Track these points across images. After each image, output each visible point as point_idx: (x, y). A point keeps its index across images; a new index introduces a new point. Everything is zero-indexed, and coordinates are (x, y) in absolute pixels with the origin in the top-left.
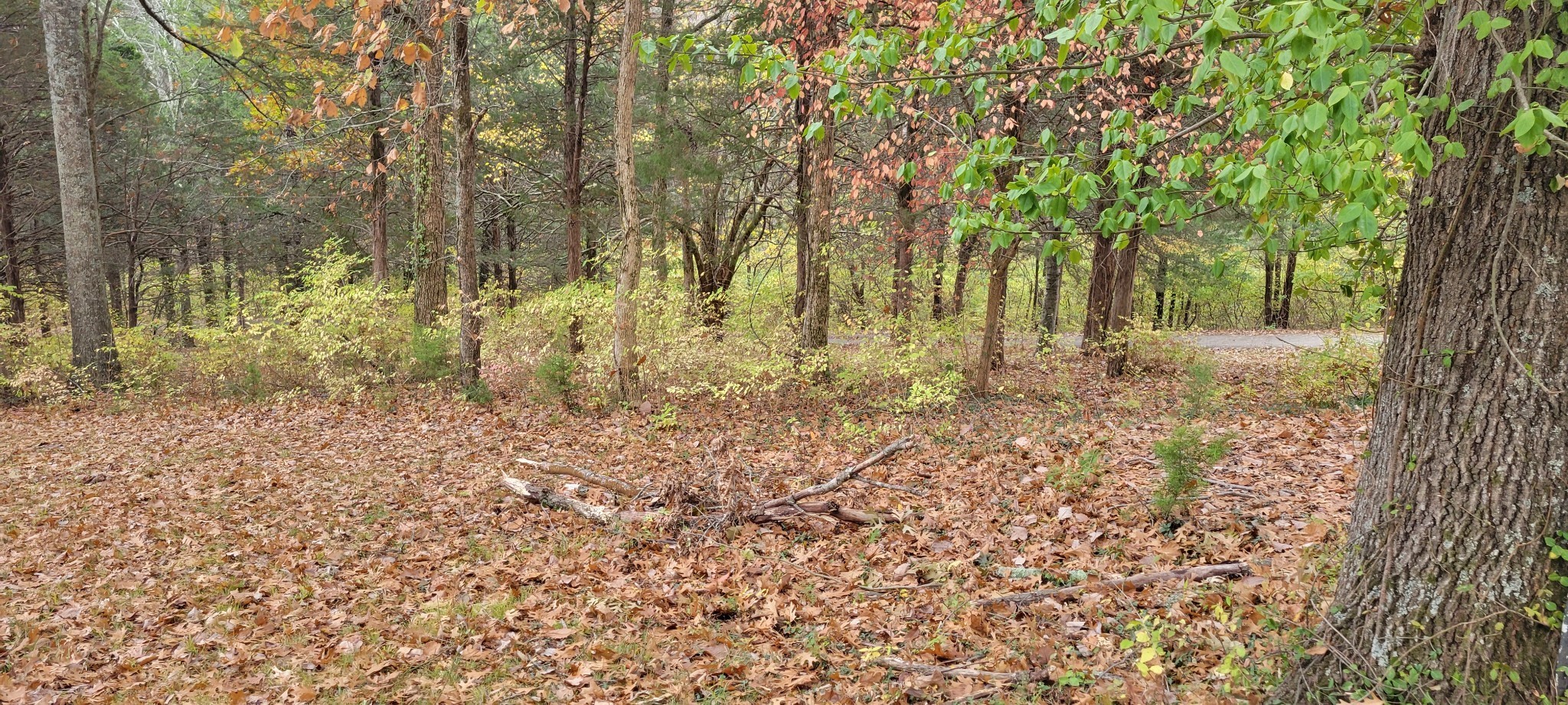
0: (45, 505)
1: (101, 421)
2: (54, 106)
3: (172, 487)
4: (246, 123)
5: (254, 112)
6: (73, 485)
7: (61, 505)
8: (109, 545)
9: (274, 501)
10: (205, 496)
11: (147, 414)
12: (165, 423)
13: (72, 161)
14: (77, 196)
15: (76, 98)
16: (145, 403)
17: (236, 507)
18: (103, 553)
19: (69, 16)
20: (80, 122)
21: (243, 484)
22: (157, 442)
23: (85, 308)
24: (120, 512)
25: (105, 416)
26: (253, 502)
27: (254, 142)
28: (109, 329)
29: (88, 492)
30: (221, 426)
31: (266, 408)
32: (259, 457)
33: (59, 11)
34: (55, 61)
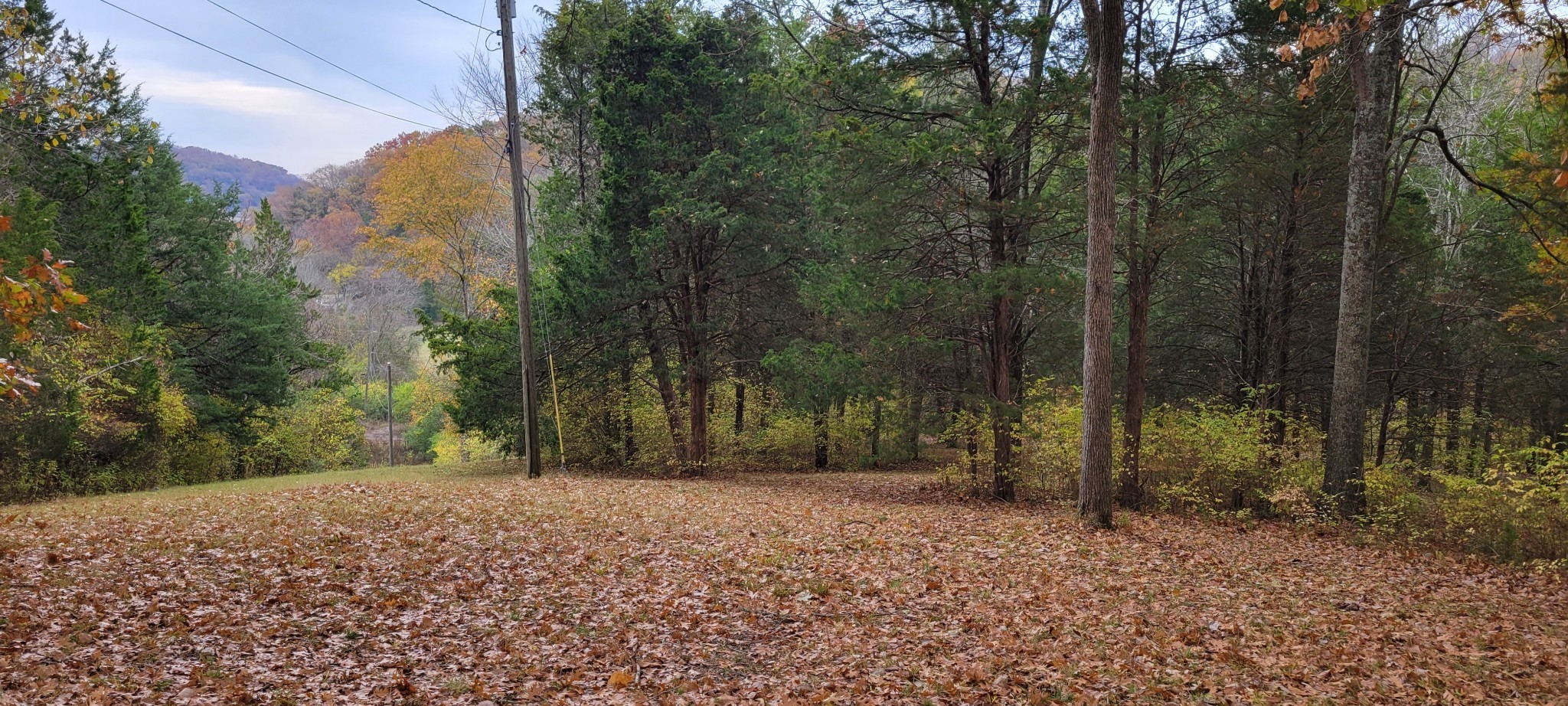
0: (1307, 619)
1: (1345, 550)
2: (1347, 251)
3: (1426, 635)
4: (1530, 266)
5: (1543, 254)
6: (1329, 607)
7: (1321, 623)
8: (1369, 677)
9: (1544, 682)
10: (1463, 654)
11: (1390, 553)
12: (1409, 565)
13: (1353, 302)
14: (1352, 334)
15: (1367, 244)
16: (1388, 541)
17: (1499, 676)
18: (1364, 683)
19: (1374, 168)
20: (1367, 265)
21: (1504, 653)
22: (1405, 584)
23: (1341, 439)
24: (1377, 646)
25: (1348, 546)
26: (1517, 675)
27: (1539, 286)
28: (1361, 463)
29: (1344, 618)
30: (1469, 582)
31: (1522, 574)
32: (1519, 627)
33: (1366, 164)
34: (1354, 210)
